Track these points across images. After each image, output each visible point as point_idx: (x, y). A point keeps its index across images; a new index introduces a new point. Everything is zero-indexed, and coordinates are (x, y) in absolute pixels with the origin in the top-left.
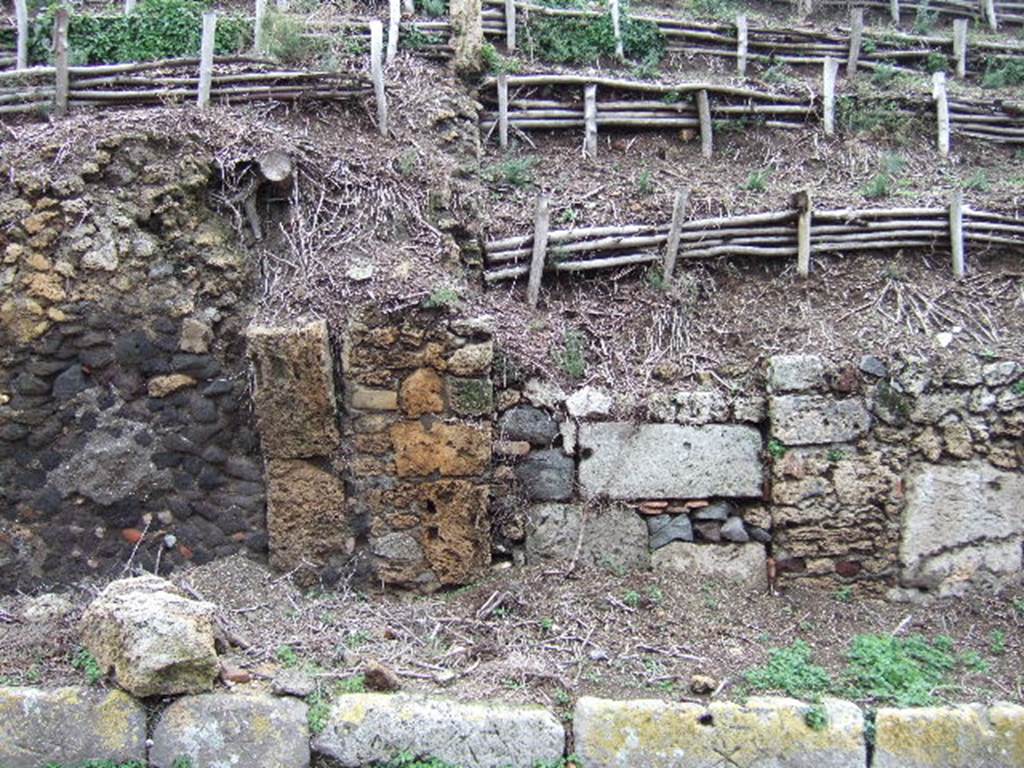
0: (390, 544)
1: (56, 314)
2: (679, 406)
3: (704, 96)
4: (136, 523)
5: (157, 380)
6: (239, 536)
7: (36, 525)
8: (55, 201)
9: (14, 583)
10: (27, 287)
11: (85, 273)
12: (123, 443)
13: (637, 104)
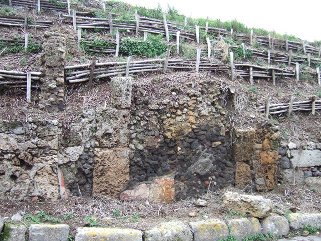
0: (259, 181)
1: (194, 127)
2: (308, 146)
3: (273, 71)
4: (208, 180)
5: (215, 143)
6: (229, 181)
7: (185, 182)
8: (196, 98)
9: (180, 198)
10: (187, 119)
11: (201, 116)
12: (207, 159)
13: (259, 72)
